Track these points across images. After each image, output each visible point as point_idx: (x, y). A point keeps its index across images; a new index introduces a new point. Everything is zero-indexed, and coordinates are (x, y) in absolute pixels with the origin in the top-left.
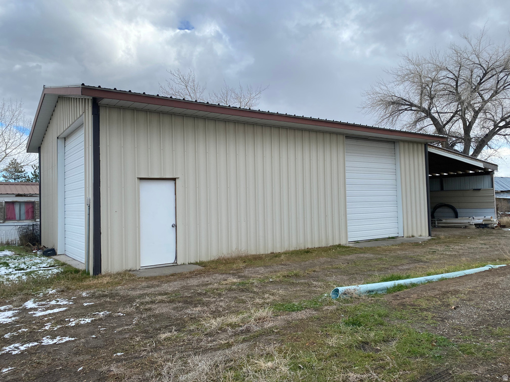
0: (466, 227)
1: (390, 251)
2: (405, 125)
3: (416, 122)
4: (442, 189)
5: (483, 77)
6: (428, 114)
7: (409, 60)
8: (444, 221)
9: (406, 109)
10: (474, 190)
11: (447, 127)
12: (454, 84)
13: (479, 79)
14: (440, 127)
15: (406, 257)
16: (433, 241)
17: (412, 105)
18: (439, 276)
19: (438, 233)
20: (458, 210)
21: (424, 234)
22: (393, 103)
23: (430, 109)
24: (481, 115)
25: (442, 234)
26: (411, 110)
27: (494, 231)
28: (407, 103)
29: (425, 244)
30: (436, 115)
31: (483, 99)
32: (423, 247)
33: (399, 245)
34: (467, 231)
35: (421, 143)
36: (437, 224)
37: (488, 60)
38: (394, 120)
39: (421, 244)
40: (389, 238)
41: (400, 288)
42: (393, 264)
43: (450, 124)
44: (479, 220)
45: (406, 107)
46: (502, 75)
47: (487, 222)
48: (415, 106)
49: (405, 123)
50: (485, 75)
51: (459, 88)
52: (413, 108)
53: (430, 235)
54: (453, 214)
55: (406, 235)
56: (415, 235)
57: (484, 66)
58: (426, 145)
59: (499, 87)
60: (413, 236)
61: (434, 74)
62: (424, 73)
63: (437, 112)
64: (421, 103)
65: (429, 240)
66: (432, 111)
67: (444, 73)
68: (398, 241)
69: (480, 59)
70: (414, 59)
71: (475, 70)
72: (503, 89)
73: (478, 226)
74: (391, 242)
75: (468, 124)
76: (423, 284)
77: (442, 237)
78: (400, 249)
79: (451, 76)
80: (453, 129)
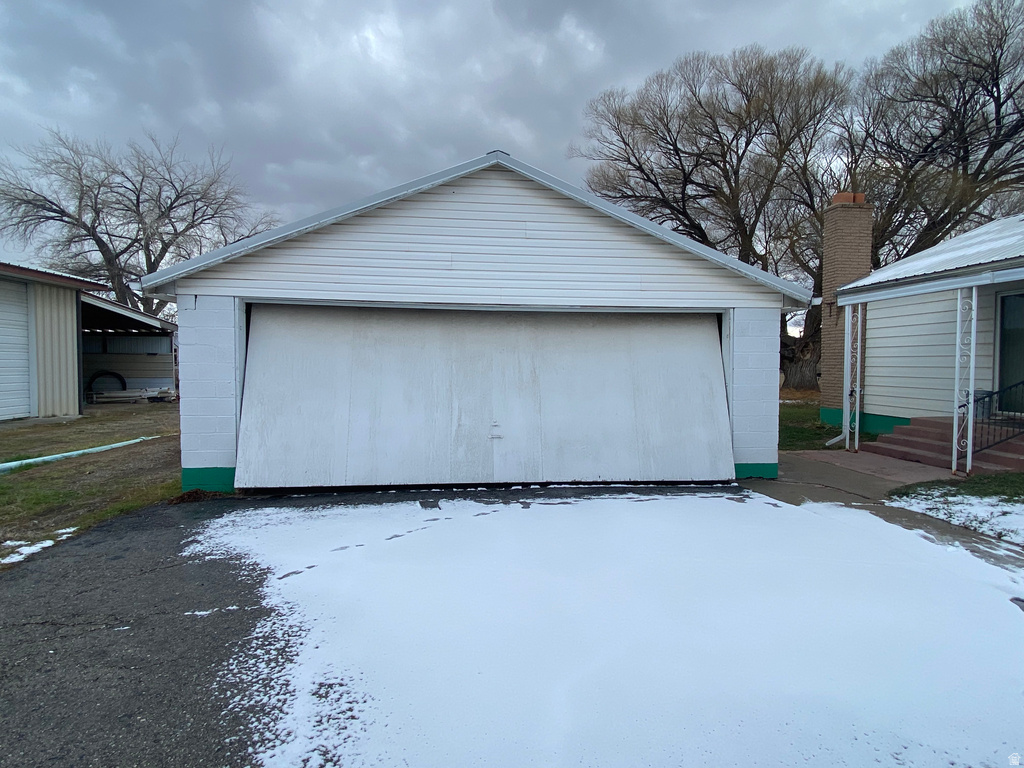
0: (136, 402)
1: (16, 435)
2: (50, 241)
3: (70, 241)
4: (105, 351)
5: (175, 201)
6: (92, 233)
7: (60, 139)
8: (106, 395)
9: (52, 218)
10: (149, 354)
11: (123, 258)
12: (134, 198)
13: (169, 202)
14: (110, 257)
15: (40, 440)
16: (85, 420)
17: (63, 213)
18: (81, 452)
19: (95, 411)
20: (127, 380)
21: (71, 412)
22: (28, 202)
23: (94, 228)
24: (172, 249)
25: (99, 412)
26: (62, 221)
27: (170, 405)
28: (55, 207)
29: (72, 423)
30: (105, 238)
31: (175, 230)
32: (69, 428)
33: (30, 427)
34: (136, 406)
35: (71, 289)
36: (95, 399)
37: (183, 179)
38: (28, 231)
39: (65, 425)
40: (14, 420)
41: (29, 466)
42: (21, 448)
43: (126, 256)
44: (154, 392)
45: (54, 214)
46: (200, 204)
47: (162, 395)
48: (69, 216)
49: (49, 238)
50: (178, 198)
51: (141, 205)
52: (66, 219)
53: (80, 413)
54: (119, 385)
55: (42, 414)
56: (57, 413)
57: (177, 185)
58: (78, 292)
59: (196, 218)
60: (54, 416)
61: (103, 174)
62: (86, 169)
63: (107, 233)
64: (80, 215)
65: (78, 419)
66: (98, 229)
67: (118, 179)
68: (29, 423)
69: (172, 175)
70: (71, 140)
71: (166, 188)
72: (201, 223)
73: (152, 399)
74: (18, 424)
75: (153, 258)
76: (58, 460)
77: (98, 415)
78: (31, 433)
79: (130, 186)
80: (132, 261)
